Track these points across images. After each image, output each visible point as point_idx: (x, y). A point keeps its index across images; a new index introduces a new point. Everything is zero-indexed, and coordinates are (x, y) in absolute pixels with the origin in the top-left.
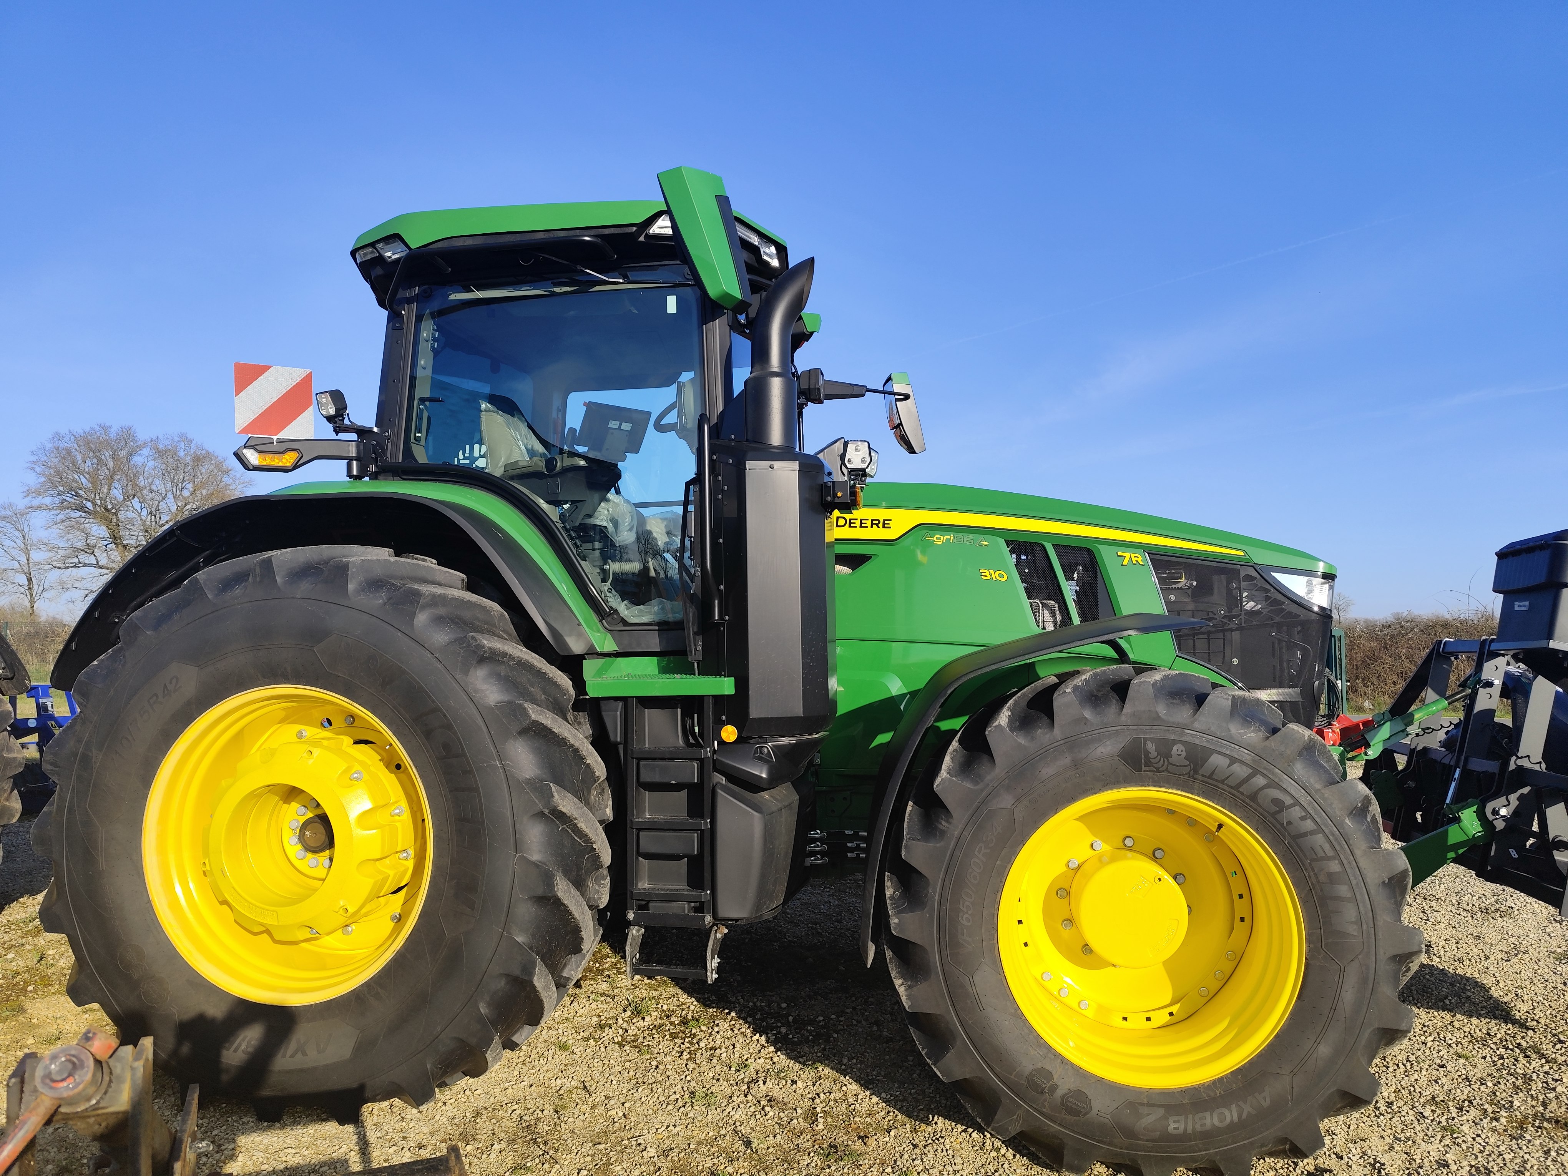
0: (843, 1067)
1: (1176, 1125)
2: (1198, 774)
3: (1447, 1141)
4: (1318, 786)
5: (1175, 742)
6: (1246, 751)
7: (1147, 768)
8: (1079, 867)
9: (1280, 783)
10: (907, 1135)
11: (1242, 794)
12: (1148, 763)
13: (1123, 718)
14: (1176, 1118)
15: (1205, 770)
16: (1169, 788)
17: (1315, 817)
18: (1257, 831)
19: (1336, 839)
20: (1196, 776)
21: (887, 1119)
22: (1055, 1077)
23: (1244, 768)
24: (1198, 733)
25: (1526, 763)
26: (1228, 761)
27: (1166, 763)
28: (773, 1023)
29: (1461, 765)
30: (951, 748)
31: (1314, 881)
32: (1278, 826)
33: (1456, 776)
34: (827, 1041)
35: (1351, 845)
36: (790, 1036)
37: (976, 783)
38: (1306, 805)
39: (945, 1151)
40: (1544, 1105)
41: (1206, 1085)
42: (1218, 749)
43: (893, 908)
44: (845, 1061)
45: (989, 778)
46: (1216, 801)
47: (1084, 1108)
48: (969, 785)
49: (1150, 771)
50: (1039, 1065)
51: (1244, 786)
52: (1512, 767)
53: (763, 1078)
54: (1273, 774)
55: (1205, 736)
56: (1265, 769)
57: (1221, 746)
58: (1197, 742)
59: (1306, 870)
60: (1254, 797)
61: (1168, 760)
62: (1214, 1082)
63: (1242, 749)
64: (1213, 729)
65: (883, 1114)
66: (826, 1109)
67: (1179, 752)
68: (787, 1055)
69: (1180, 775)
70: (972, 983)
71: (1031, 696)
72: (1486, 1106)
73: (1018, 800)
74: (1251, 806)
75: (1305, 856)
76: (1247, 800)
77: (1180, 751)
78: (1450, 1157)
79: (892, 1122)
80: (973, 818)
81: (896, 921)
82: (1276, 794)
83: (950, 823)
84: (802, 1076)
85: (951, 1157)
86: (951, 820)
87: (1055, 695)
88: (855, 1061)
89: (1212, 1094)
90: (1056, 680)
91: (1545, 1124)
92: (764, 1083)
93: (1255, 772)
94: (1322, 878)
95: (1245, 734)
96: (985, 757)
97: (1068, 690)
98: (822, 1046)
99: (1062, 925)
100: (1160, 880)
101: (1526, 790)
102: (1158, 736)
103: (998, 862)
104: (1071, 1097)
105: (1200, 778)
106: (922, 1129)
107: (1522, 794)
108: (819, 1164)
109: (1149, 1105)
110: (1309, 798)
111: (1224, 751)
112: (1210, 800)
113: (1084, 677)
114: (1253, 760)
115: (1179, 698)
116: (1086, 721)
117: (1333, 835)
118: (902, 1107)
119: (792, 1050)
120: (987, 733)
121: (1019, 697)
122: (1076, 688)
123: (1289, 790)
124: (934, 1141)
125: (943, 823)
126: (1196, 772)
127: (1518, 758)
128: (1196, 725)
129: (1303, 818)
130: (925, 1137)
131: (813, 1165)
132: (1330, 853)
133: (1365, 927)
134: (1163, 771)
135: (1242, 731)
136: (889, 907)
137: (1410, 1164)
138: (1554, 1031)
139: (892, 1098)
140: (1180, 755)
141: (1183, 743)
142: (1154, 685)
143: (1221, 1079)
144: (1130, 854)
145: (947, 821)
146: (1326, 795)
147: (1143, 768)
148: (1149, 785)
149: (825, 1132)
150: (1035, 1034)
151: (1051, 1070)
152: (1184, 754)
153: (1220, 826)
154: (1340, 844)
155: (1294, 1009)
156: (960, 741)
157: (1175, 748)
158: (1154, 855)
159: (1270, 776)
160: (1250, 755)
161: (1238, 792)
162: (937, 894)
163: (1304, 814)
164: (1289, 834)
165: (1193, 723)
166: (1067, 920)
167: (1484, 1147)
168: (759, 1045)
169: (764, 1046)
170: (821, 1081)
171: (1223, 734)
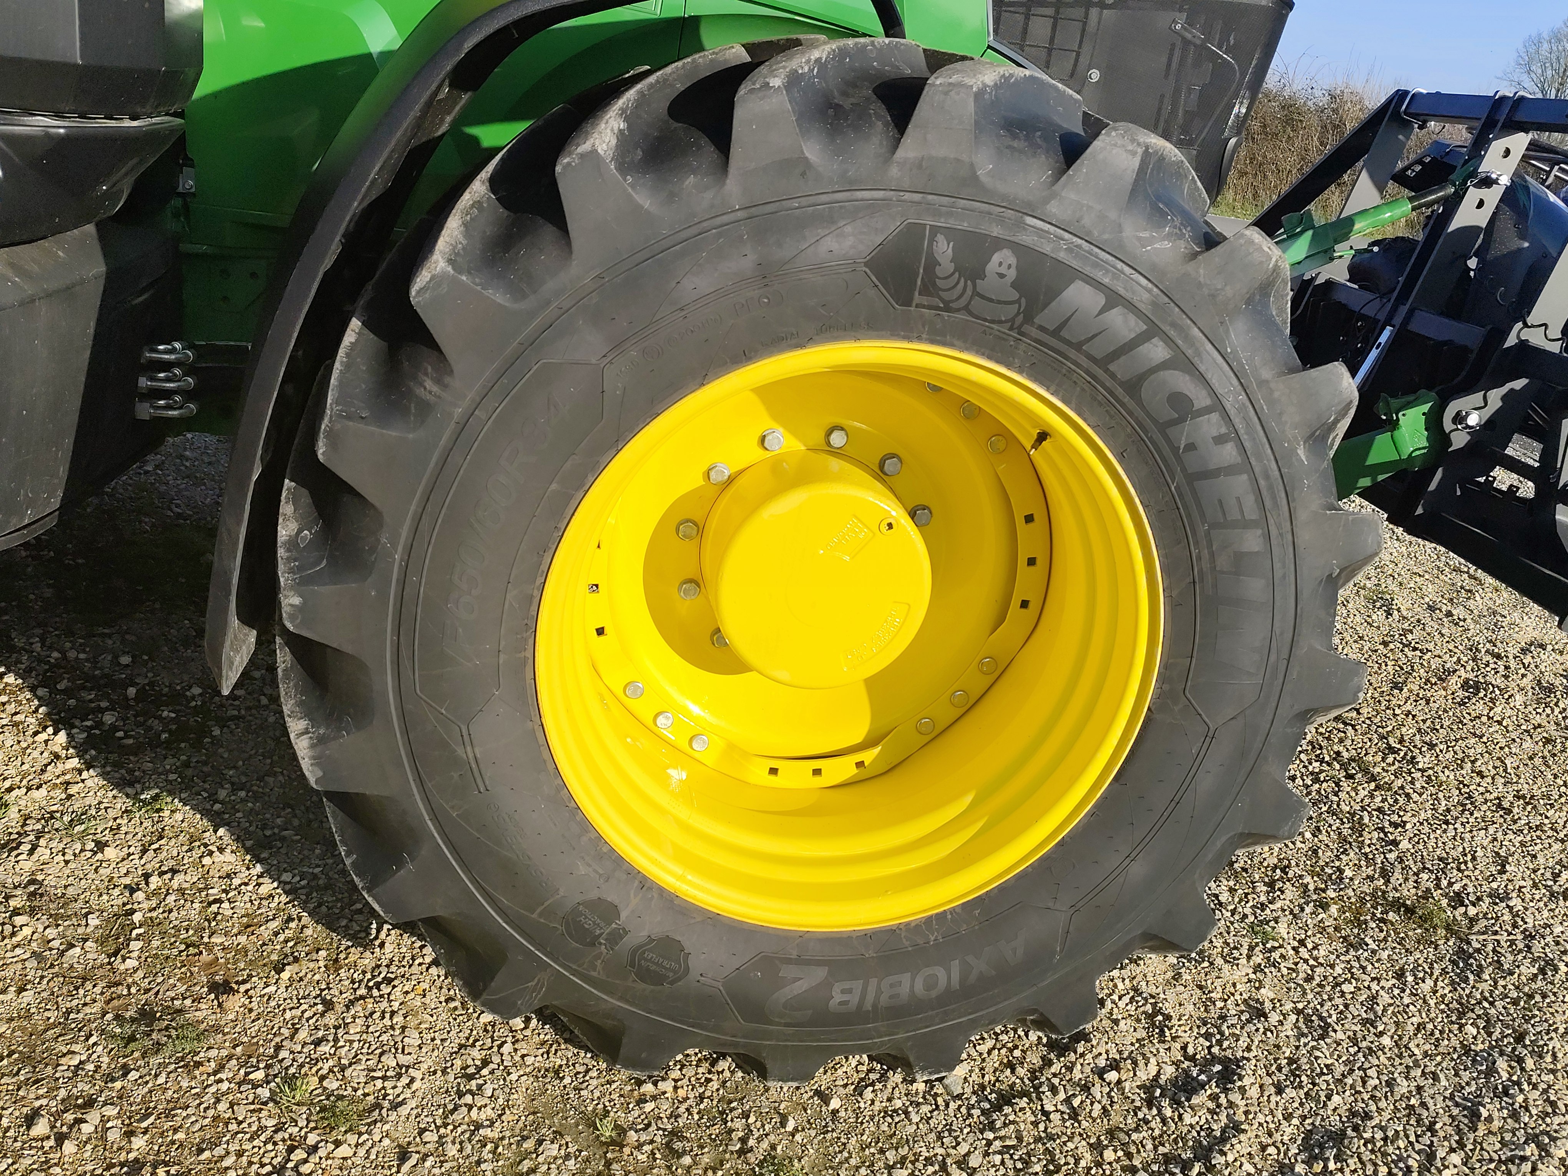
0: (217, 806)
1: (845, 997)
2: (1033, 324)
3: (1258, 959)
4: (1266, 374)
5: (998, 244)
6: (1144, 282)
7: (925, 300)
8: (731, 480)
9: (1196, 360)
10: (317, 977)
11: (1113, 376)
12: (930, 288)
13: (894, 171)
14: (847, 985)
15: (1047, 317)
16: (961, 349)
17: (1244, 437)
18: (1121, 457)
19: (1271, 488)
20: (1027, 328)
21: (281, 938)
22: (624, 915)
23: (1132, 319)
24: (1052, 229)
25: (1535, 338)
26: (1101, 300)
27: (969, 292)
28: (91, 701)
29: (1398, 320)
30: (467, 199)
31: (1206, 565)
32: (1167, 451)
33: (1383, 339)
34: (197, 745)
35: (1294, 500)
36: (120, 734)
37: (518, 294)
38: (1232, 412)
39: (387, 1016)
40: (1385, 875)
41: (913, 924)
42: (1087, 270)
43: (291, 571)
44: (222, 794)
45: (550, 285)
46: (1053, 388)
47: (670, 970)
48: (498, 297)
49: (930, 307)
50: (593, 895)
51: (1123, 359)
52: (1511, 341)
53: (32, 837)
54: (1187, 338)
55: (1067, 236)
56: (1173, 325)
57: (1096, 265)
58: (1047, 249)
59: (1196, 543)
60: (1134, 386)
61: (974, 286)
62: (929, 920)
63: (1136, 276)
64: (1087, 221)
65: (274, 925)
66: (154, 914)
67: (1003, 270)
68: (104, 775)
69: (992, 322)
70: (466, 737)
71: (680, 87)
72: (1308, 879)
73: (618, 346)
74: (1123, 405)
75: (1203, 515)
76: (1119, 391)
77: (1005, 265)
78: (1266, 993)
79: (291, 944)
80: (504, 380)
81: (296, 601)
82: (1182, 382)
83: (445, 386)
84: (124, 829)
85: (397, 1032)
86: (447, 380)
87: (742, 91)
88: (243, 794)
89: (921, 941)
90: (745, 57)
91: (1391, 916)
92: (31, 852)
93: (1152, 331)
94: (1223, 562)
95: (1151, 241)
96: (549, 232)
97: (776, 82)
98: (183, 758)
99: (679, 589)
100: (890, 526)
101: (1519, 384)
102: (965, 226)
103: (554, 486)
104: (649, 950)
105: (1034, 332)
106: (352, 958)
107: (1512, 390)
108: (104, 1066)
109: (800, 961)
110: (1242, 397)
111: (1099, 275)
112: (1041, 383)
113: (815, 54)
114: (1154, 304)
115: (1027, 138)
116: (803, 167)
117: (1267, 477)
118: (320, 905)
119: (117, 765)
120: (558, 169)
121: (651, 86)
122: (794, 80)
123: (1208, 376)
124: (370, 989)
125: (429, 384)
126: (1029, 318)
127: (1526, 325)
128: (1054, 208)
129: (1220, 440)
130: (353, 982)
131: (90, 1067)
132: (1251, 511)
133: (1273, 658)
134: (958, 310)
135: (1145, 234)
136: (281, 568)
137: (1206, 1011)
138: (1380, 730)
139: (303, 883)
140: (1002, 276)
141: (1017, 248)
142: (979, 96)
143: (941, 916)
144: (835, 464)
145: (438, 381)
146: (1276, 394)
147: (917, 298)
148: (919, 339)
149: (140, 974)
150: (593, 835)
151: (616, 902)
152: (1012, 274)
153: (1042, 437)
154: (1274, 498)
155: (1104, 797)
156: (494, 183)
157: (996, 258)
158: (882, 466)
159: (1180, 342)
160: (1149, 291)
161: (1107, 371)
162: (400, 548)
163: (1224, 430)
164: (1184, 469)
165: (1046, 201)
166: (691, 581)
167: (1312, 968)
168: (46, 754)
169: (57, 756)
170: (162, 842)
171: (1106, 236)
